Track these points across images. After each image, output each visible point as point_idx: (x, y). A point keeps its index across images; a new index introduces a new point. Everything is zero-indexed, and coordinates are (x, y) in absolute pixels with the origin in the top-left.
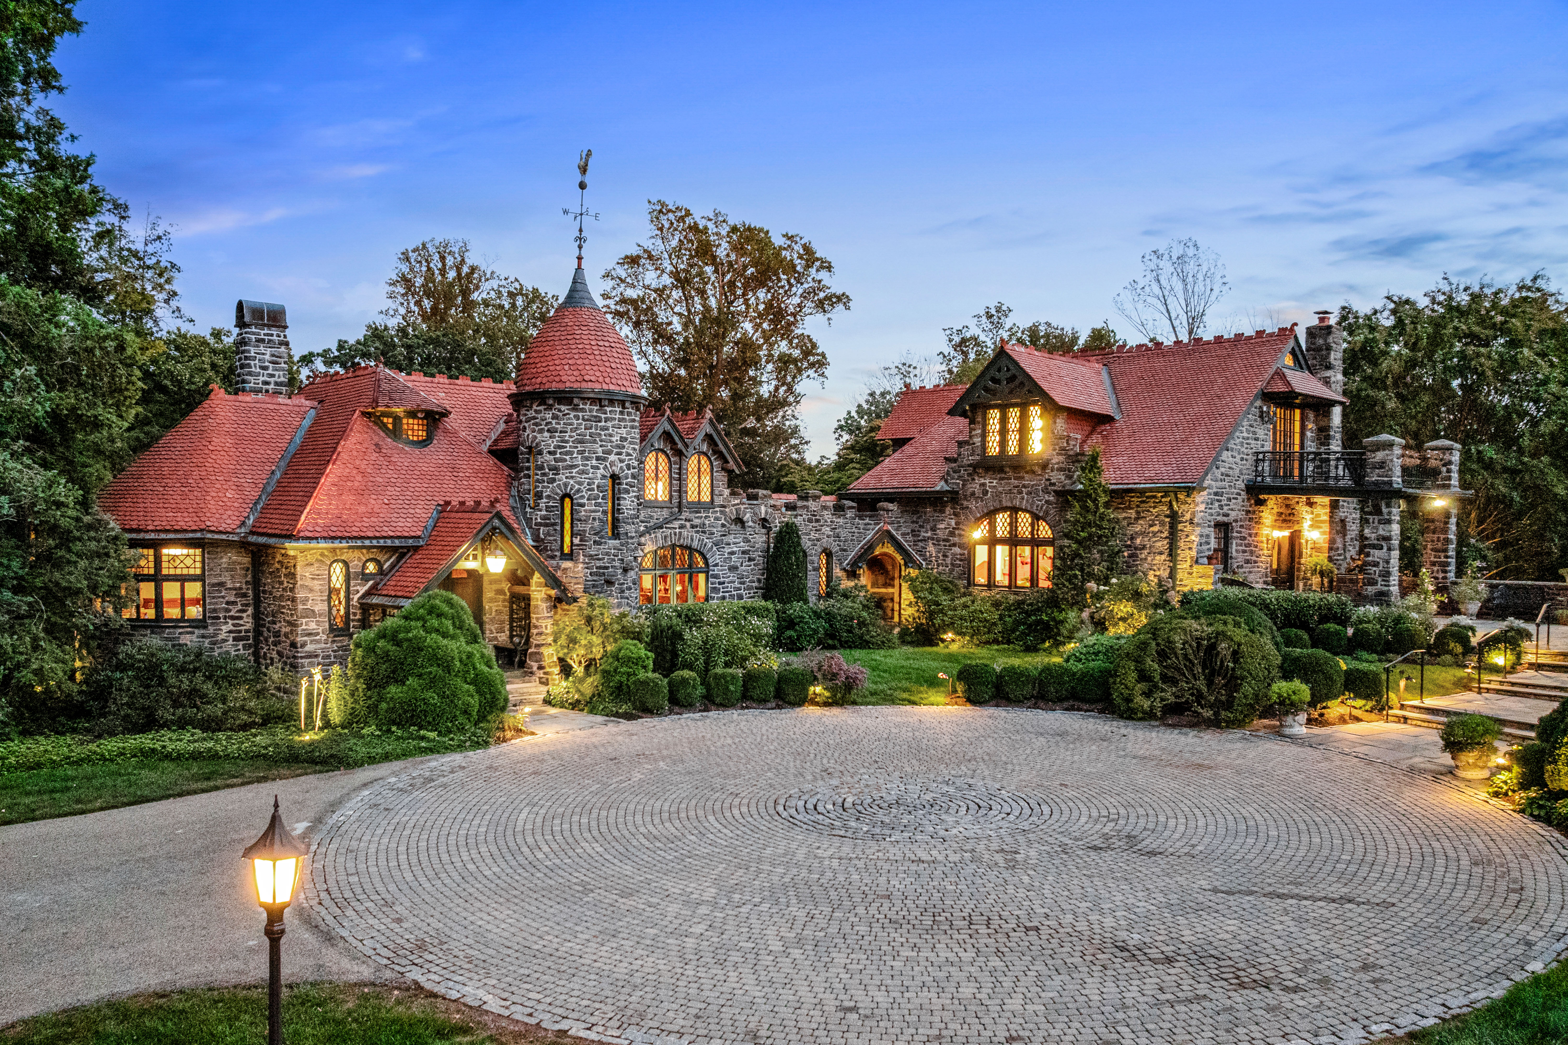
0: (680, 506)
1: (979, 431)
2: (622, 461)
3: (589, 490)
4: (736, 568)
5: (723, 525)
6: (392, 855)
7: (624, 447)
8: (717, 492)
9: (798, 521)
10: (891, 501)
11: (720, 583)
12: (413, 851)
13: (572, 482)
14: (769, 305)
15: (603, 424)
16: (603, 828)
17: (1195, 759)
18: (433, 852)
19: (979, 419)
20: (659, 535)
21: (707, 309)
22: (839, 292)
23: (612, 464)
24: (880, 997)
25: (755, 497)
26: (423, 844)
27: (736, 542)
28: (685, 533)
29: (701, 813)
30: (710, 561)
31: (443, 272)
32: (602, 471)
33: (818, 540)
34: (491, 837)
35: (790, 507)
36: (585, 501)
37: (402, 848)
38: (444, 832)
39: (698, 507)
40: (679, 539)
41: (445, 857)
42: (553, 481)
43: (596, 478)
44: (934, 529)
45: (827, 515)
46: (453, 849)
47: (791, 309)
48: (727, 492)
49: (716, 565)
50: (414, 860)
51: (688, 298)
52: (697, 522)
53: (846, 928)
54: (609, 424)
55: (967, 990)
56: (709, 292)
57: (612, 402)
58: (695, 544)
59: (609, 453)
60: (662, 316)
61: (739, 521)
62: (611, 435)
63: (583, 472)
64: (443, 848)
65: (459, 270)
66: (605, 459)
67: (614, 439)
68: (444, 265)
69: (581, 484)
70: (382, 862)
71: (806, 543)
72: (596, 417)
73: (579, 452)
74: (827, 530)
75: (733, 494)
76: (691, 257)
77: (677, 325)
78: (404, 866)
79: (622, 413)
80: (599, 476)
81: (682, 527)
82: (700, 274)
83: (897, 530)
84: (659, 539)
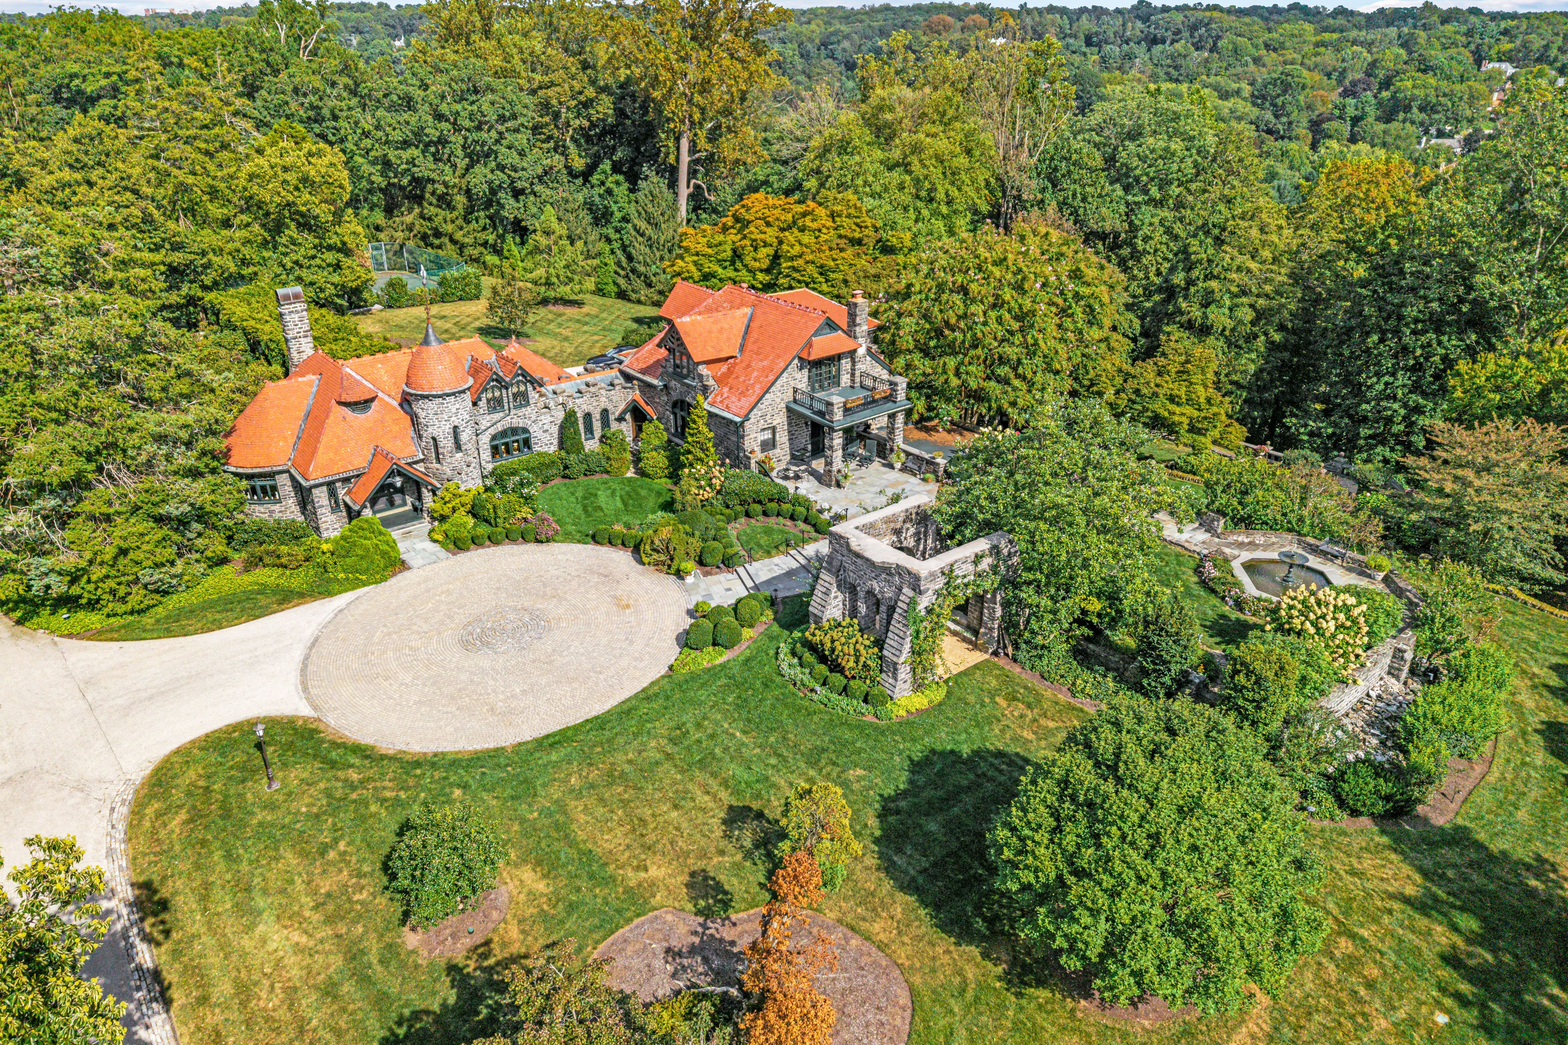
0: (509, 409)
2: (459, 419)
3: (443, 435)
4: (547, 430)
5: (537, 412)
6: (330, 656)
8: (530, 398)
11: (538, 440)
12: (337, 653)
13: (435, 431)
15: (446, 405)
18: (342, 655)
23: (454, 421)
24: (421, 724)
26: (341, 650)
27: (546, 419)
28: (514, 421)
30: (531, 431)
32: (448, 426)
33: (598, 405)
35: (579, 392)
36: (442, 439)
39: (520, 407)
40: (511, 425)
41: (345, 658)
42: (426, 431)
43: (446, 429)
45: (603, 392)
48: (537, 396)
49: (535, 432)
50: (335, 659)
52: (520, 414)
54: (449, 405)
57: (448, 396)
58: (521, 425)
59: (451, 417)
61: (546, 408)
63: (439, 427)
64: (346, 653)
66: (449, 420)
67: (453, 410)
69: (439, 432)
70: (326, 659)
72: (441, 403)
73: (436, 419)
74: (603, 399)
75: (541, 395)
78: (332, 662)
81: (512, 419)
84: (500, 427)
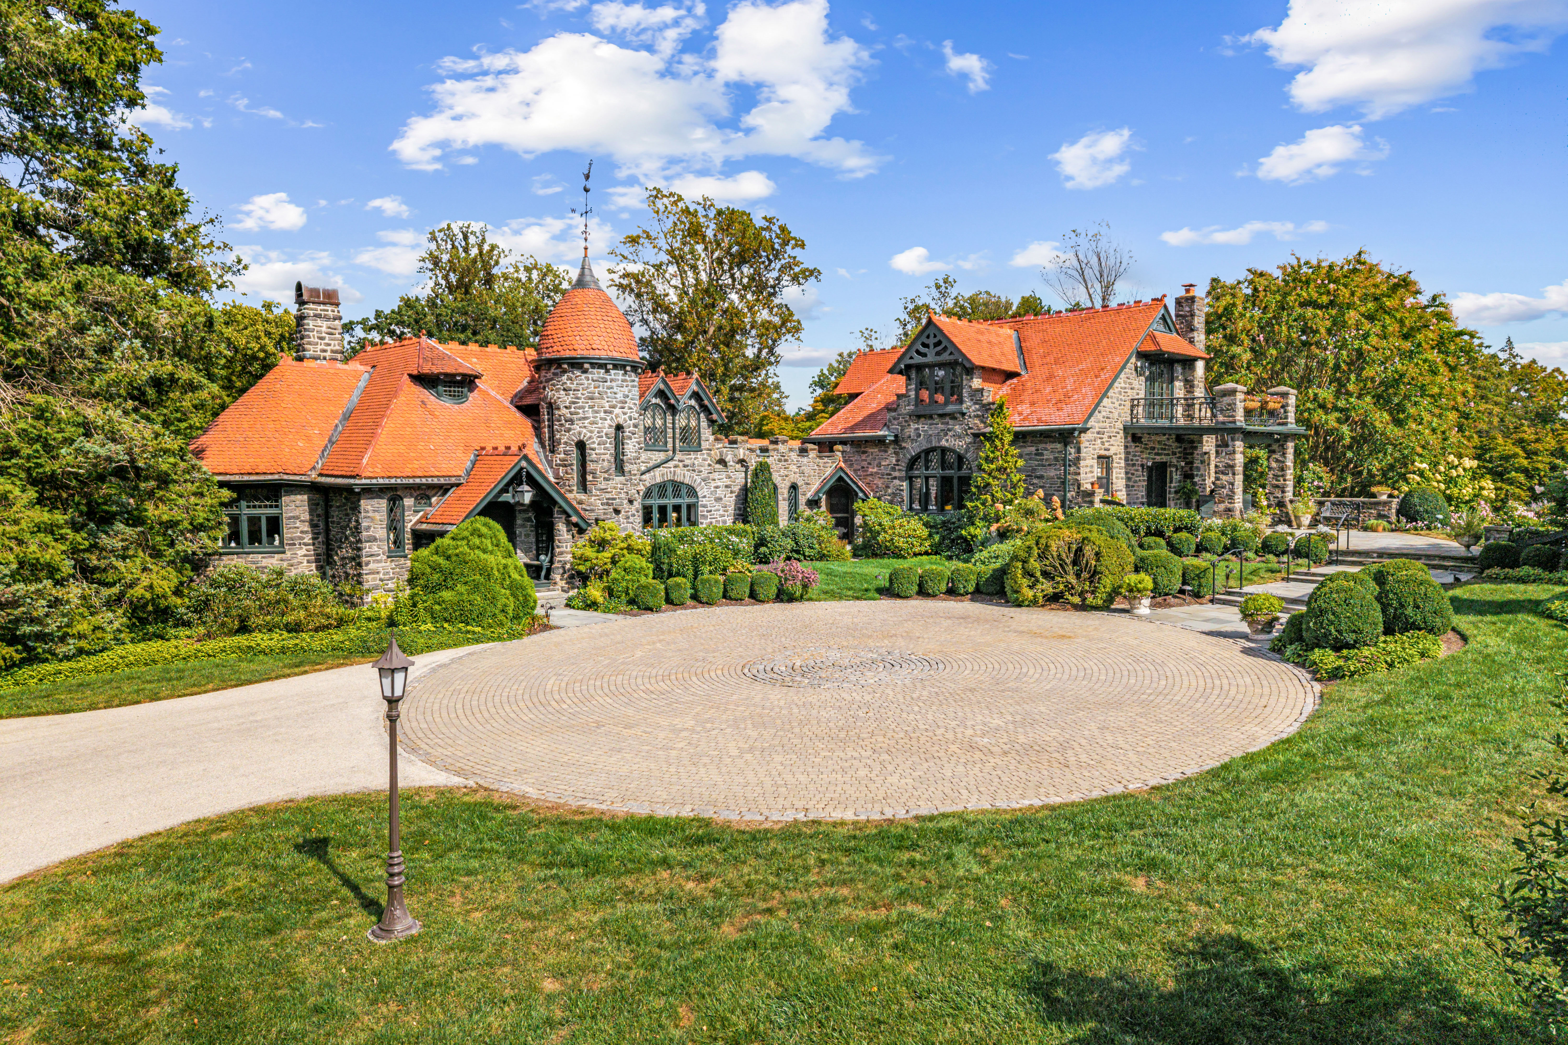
0: (674, 449)
1: (914, 386)
2: (625, 414)
3: (599, 437)
4: (721, 499)
5: (709, 465)
6: (452, 710)
7: (626, 402)
8: (703, 438)
9: (770, 461)
10: (844, 443)
11: (707, 512)
12: (467, 707)
13: (584, 431)
14: (752, 279)
15: (609, 384)
16: (613, 688)
17: (1061, 632)
18: (483, 708)
19: (913, 376)
20: (657, 473)
21: (698, 281)
22: (811, 268)
23: (617, 416)
24: (803, 778)
25: (734, 442)
26: (475, 703)
27: (721, 478)
28: (678, 471)
29: (686, 675)
30: (699, 493)
31: (466, 250)
32: (609, 422)
33: (786, 476)
34: (526, 697)
35: (764, 450)
36: (596, 446)
37: (459, 706)
38: (491, 694)
39: (690, 449)
40: (674, 476)
41: (493, 710)
42: (569, 430)
43: (604, 427)
44: (879, 465)
45: (794, 456)
46: (498, 705)
47: (771, 282)
48: (712, 438)
49: (705, 497)
50: (469, 713)
51: (682, 273)
52: (687, 462)
53: (785, 741)
54: (614, 384)
55: (862, 773)
56: (701, 268)
57: (615, 366)
58: (687, 480)
59: (614, 407)
60: (660, 288)
61: (722, 462)
62: (615, 393)
63: (593, 423)
64: (490, 705)
65: (480, 246)
66: (611, 412)
67: (618, 396)
68: (467, 244)
69: (592, 432)
70: (445, 714)
71: (776, 478)
72: (603, 378)
73: (591, 407)
74: (793, 468)
75: (717, 439)
76: (684, 237)
77: (673, 297)
78: (462, 716)
79: (623, 375)
80: (606, 426)
81: (676, 466)
82: (692, 252)
84: (657, 476)
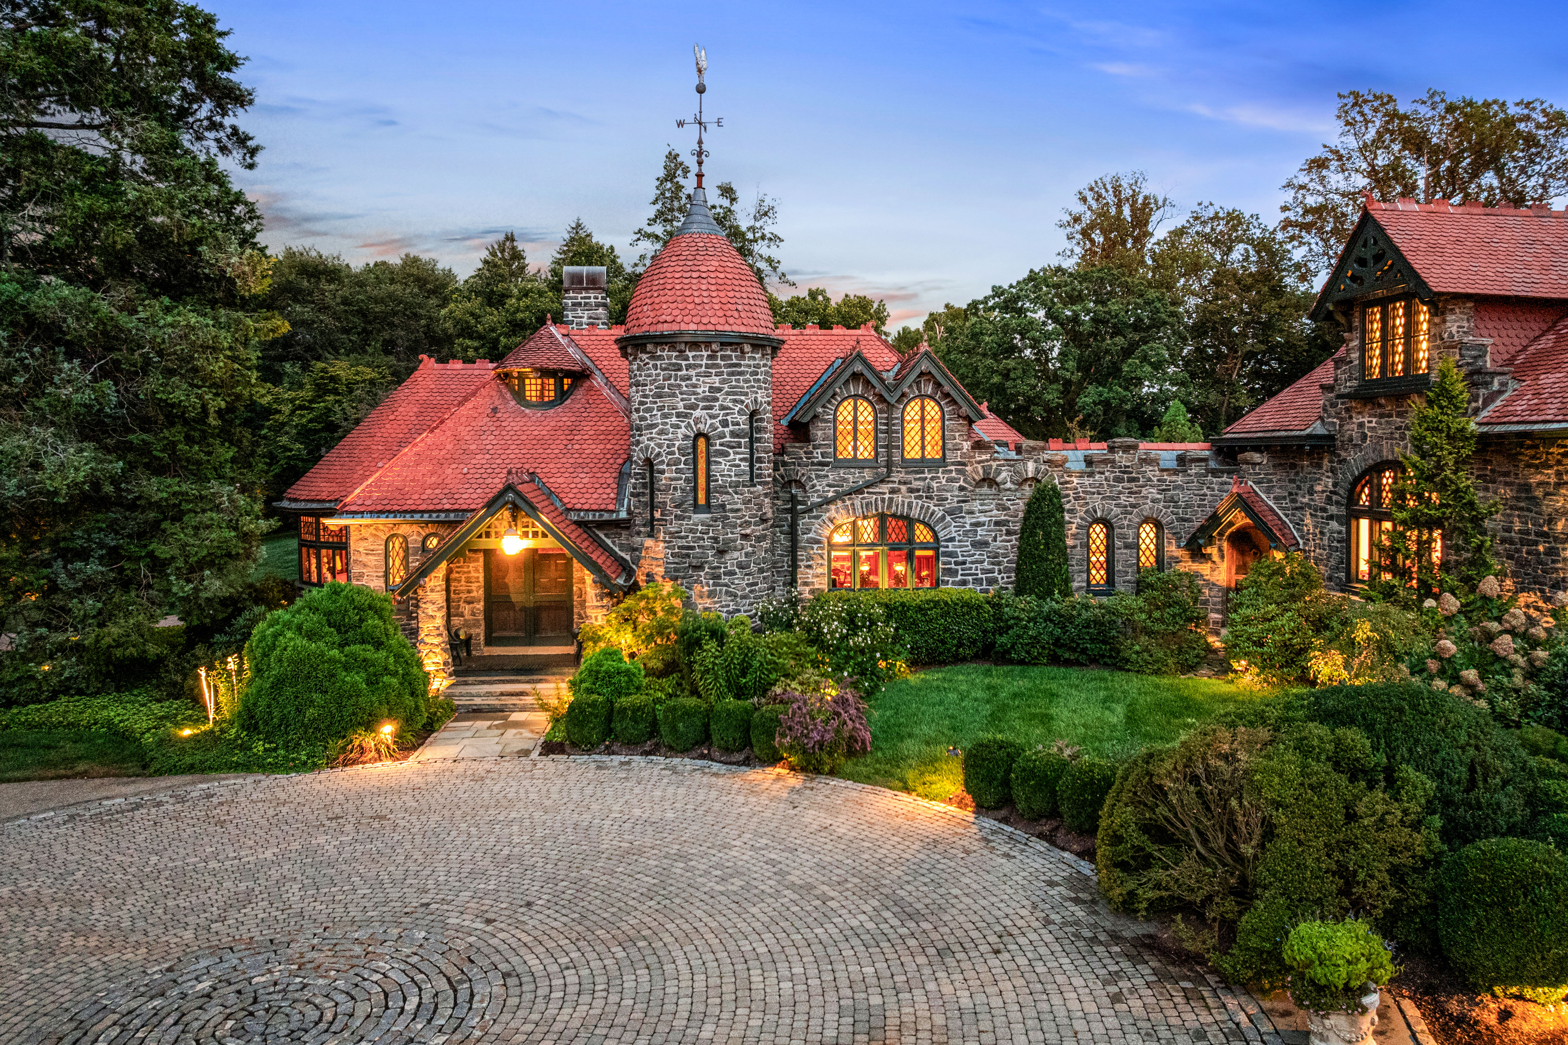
0: (889, 465)
1: (1356, 343)
2: (712, 417)
3: (668, 453)
4: (986, 544)
5: (962, 489)
7: (717, 399)
8: (949, 446)
9: (1096, 480)
10: (1257, 449)
11: (956, 563)
13: (652, 444)
15: (684, 372)
19: (1356, 323)
20: (857, 503)
23: (697, 421)
25: (1019, 450)
27: (985, 510)
28: (898, 498)
30: (941, 535)
32: (683, 430)
33: (1133, 506)
36: (664, 467)
39: (922, 464)
40: (889, 507)
42: (638, 443)
43: (676, 439)
44: (1311, 492)
48: (967, 445)
49: (952, 539)
52: (916, 484)
54: (692, 372)
57: (695, 345)
58: (915, 513)
59: (694, 407)
61: (990, 482)
62: (695, 386)
63: (662, 432)
66: (686, 416)
67: (699, 390)
69: (660, 446)
71: (1110, 509)
72: (674, 365)
73: (660, 409)
75: (978, 447)
79: (710, 357)
80: (680, 436)
81: (893, 491)
83: (1268, 491)
84: (859, 507)
